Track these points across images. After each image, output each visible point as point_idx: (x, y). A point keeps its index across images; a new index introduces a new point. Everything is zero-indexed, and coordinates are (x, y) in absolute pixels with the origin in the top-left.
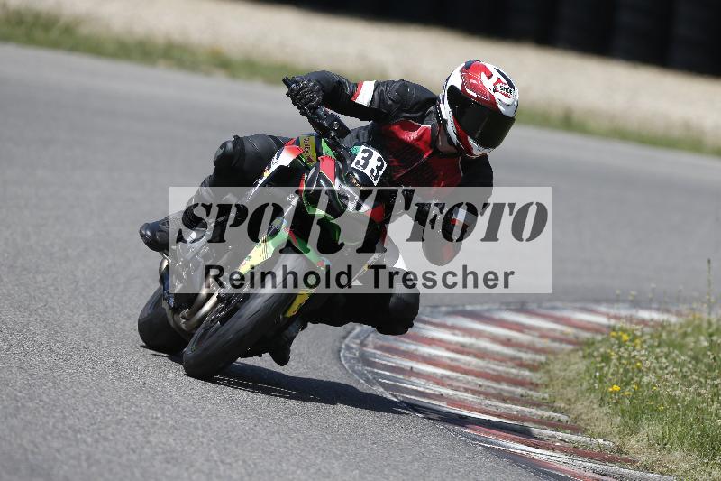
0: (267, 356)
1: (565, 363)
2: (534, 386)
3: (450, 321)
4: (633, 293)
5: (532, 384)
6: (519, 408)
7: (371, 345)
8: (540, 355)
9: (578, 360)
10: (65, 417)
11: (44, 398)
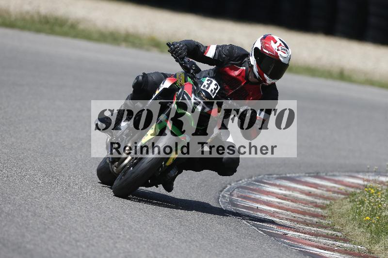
0: (161, 186)
1: (340, 205)
2: (323, 217)
3: (278, 182)
4: (376, 167)
5: (322, 216)
6: (315, 229)
7: (235, 195)
8: (327, 200)
9: (347, 203)
10: (71, 234)
11: (60, 223)
